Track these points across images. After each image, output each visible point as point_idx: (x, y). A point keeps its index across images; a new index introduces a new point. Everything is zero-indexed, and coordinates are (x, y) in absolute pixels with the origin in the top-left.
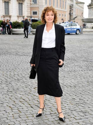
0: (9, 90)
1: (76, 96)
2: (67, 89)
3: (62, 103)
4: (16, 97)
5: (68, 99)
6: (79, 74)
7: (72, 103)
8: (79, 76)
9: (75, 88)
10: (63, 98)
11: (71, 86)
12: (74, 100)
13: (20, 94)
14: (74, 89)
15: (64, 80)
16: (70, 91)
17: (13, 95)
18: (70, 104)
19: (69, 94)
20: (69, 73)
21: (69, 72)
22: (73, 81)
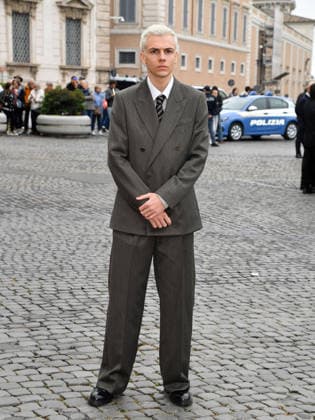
0: (39, 353)
1: (301, 379)
2: (262, 350)
3: (250, 409)
4: (70, 382)
5: (274, 392)
6: (307, 295)
7: (288, 409)
8: (307, 302)
9: (294, 348)
10: (251, 388)
11: (277, 341)
12: (295, 396)
13: (84, 369)
14: (292, 351)
15: (252, 316)
16: (277, 358)
17: (57, 370)
18: (281, 411)
19: (274, 373)
20: (267, 290)
21: (268, 286)
22: (285, 319)
